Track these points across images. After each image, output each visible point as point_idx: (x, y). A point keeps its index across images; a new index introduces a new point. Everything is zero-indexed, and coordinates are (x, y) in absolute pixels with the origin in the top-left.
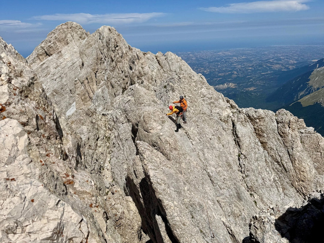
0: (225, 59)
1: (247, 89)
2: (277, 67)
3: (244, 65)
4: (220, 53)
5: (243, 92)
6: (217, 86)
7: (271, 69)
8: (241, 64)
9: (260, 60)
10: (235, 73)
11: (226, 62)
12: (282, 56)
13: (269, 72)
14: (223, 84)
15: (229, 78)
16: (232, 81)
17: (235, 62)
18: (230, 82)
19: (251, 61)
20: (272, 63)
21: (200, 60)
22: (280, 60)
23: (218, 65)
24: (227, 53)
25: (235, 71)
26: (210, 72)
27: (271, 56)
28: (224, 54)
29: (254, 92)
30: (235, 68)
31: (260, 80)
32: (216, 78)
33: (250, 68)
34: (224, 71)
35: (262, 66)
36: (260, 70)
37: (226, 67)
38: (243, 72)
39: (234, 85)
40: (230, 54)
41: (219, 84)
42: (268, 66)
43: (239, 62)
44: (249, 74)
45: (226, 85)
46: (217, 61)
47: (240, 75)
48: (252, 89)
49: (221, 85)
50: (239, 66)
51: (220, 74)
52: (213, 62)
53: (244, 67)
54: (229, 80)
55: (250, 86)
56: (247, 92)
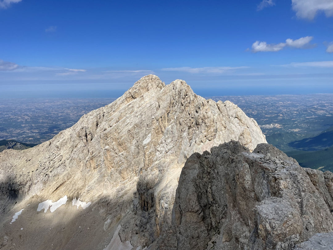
0: (271, 103)
1: (292, 130)
2: (321, 112)
3: (289, 109)
4: (267, 98)
5: (288, 133)
6: (264, 126)
7: (315, 114)
8: (287, 108)
9: (305, 106)
10: (281, 115)
11: (273, 105)
12: (326, 103)
13: (313, 117)
14: (269, 124)
15: (275, 120)
16: (280, 122)
17: (281, 106)
18: (276, 123)
19: (297, 106)
20: (316, 109)
21: (249, 103)
22: (325, 106)
23: (265, 108)
24: (273, 98)
25: (281, 113)
26: (258, 113)
27: (315, 103)
28: (271, 99)
29: (299, 133)
30: (281, 111)
31: (305, 123)
32: (263, 118)
33: (296, 112)
34: (271, 113)
35: (306, 111)
36: (304, 114)
37: (272, 110)
38: (289, 115)
39: (279, 125)
40: (276, 99)
41: (265, 124)
42: (312, 111)
43: (285, 106)
44: (294, 117)
45: (272, 126)
46: (265, 105)
47: (285, 118)
48: (296, 130)
49: (268, 125)
50: (285, 110)
51: (267, 116)
52: (260, 105)
53: (289, 111)
54: (275, 121)
55: (295, 128)
56: (292, 133)
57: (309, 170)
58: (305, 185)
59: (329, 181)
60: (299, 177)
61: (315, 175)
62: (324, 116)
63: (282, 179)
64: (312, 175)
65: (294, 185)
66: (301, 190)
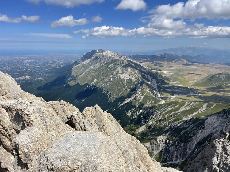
0: (20, 61)
1: (38, 79)
2: (54, 66)
3: (34, 65)
4: (17, 58)
5: (35, 81)
6: (17, 78)
7: (50, 67)
8: (32, 64)
9: (43, 62)
10: (29, 69)
11: (21, 63)
12: (56, 60)
13: (50, 69)
14: (21, 76)
15: (25, 73)
16: (29, 74)
17: (28, 63)
18: (26, 75)
19: (38, 63)
20: (50, 64)
21: (2, 62)
22: (55, 62)
23: (16, 65)
24: (21, 58)
25: (29, 68)
26: (11, 69)
27: (50, 60)
28: (20, 58)
29: (43, 80)
30: (29, 66)
31: (45, 73)
32: (16, 73)
33: (38, 67)
34: (21, 69)
35: (44, 65)
36: (44, 68)
37: (22, 66)
38: (34, 69)
39: (29, 77)
40: (23, 58)
42: (48, 65)
43: (30, 63)
44: (38, 70)
45: (23, 77)
46: (15, 63)
47: (32, 71)
48: (41, 78)
49: (20, 77)
50: (31, 66)
51: (18, 71)
52: (12, 63)
53: (34, 66)
54: (25, 74)
55: (40, 77)
56: (38, 81)
57: (51, 102)
58: (47, 113)
59: (63, 106)
60: (43, 109)
61: (55, 105)
62: (56, 67)
63: (31, 114)
64: (53, 105)
65: (40, 115)
66: (45, 117)
